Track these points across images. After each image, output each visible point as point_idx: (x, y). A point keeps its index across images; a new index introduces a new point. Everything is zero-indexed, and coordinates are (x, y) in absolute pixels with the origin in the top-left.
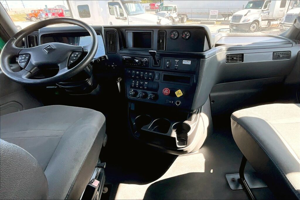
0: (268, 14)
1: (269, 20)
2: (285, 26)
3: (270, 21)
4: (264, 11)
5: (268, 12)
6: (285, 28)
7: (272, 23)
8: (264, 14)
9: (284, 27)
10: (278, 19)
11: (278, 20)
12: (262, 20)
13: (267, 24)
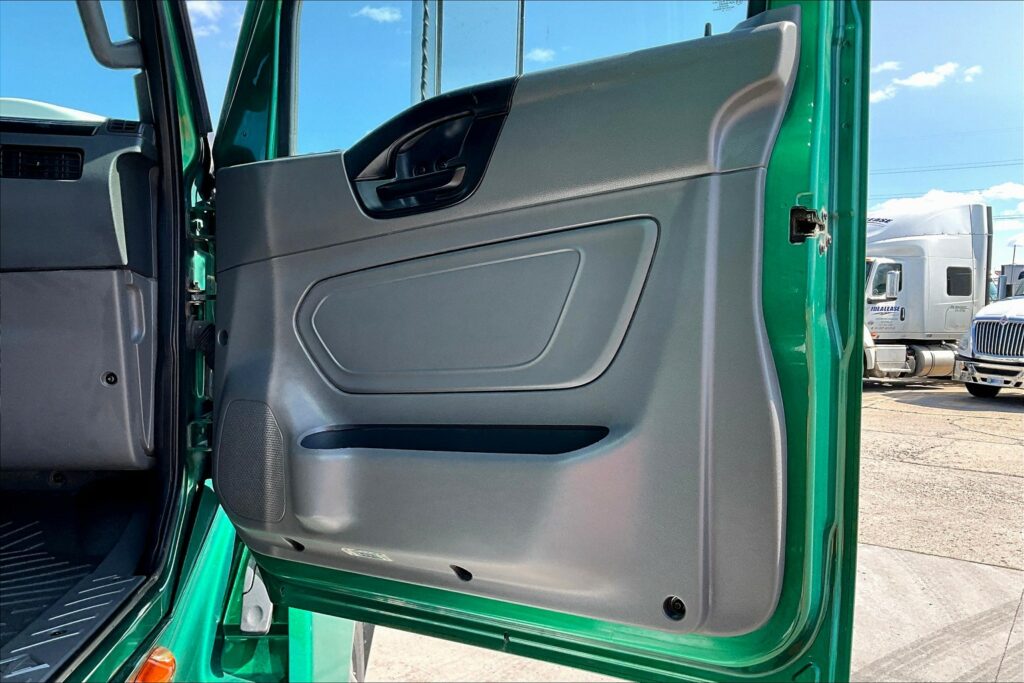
0: (902, 319)
1: (913, 345)
2: (981, 370)
3: (915, 347)
4: (880, 305)
5: (896, 309)
6: (984, 380)
7: (927, 354)
8: (879, 316)
9: (978, 375)
10: (953, 341)
11: (953, 345)
12: (878, 342)
13: (907, 359)
